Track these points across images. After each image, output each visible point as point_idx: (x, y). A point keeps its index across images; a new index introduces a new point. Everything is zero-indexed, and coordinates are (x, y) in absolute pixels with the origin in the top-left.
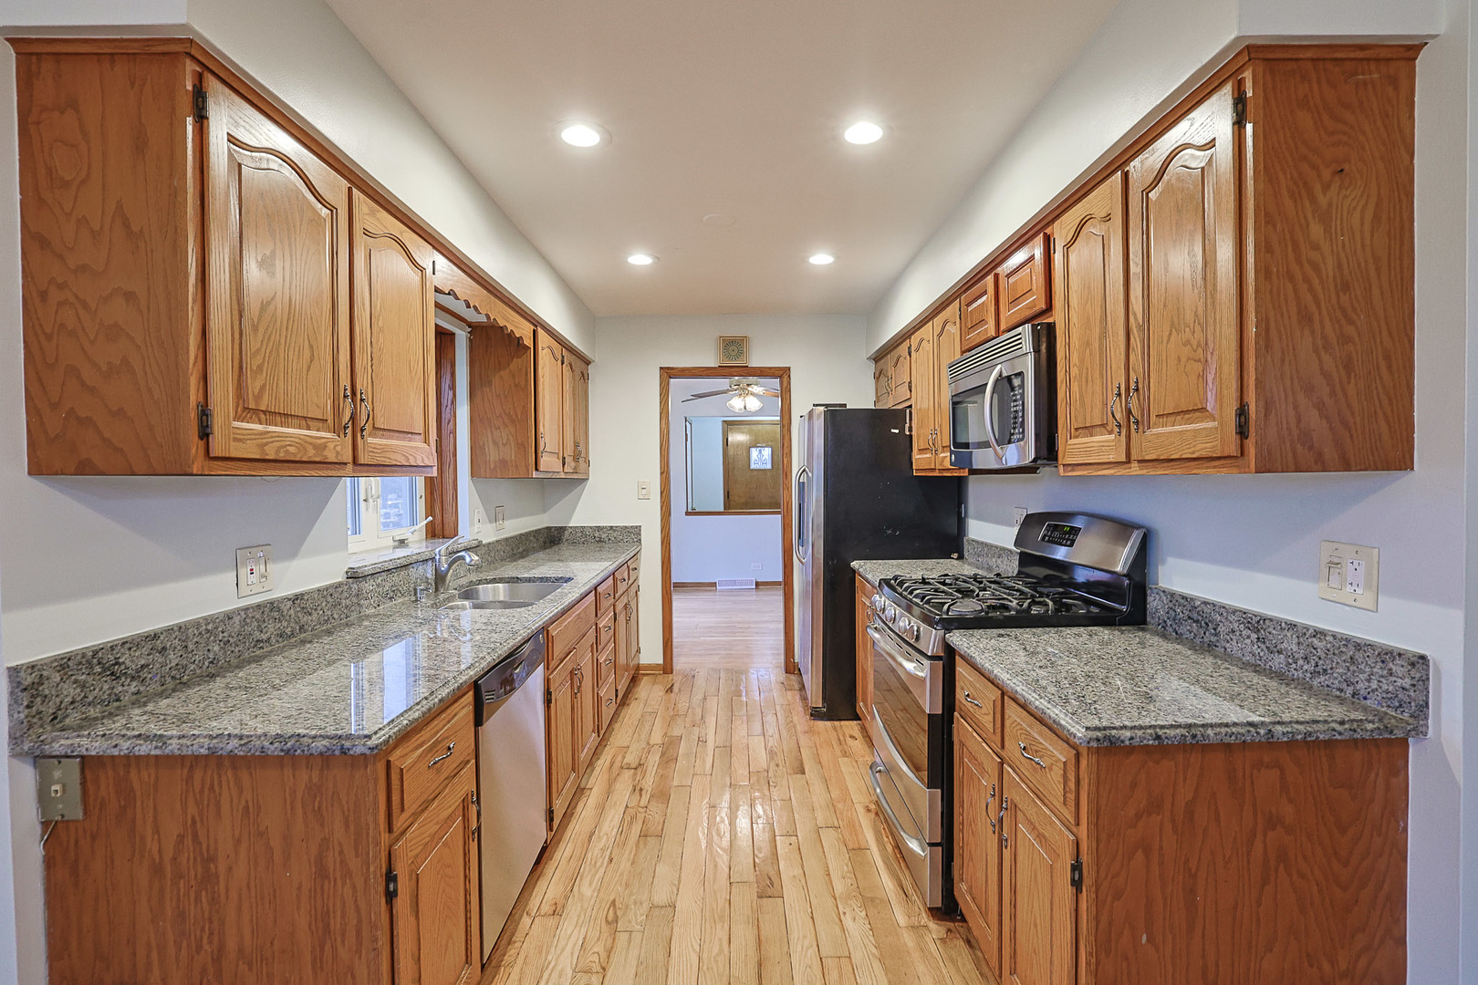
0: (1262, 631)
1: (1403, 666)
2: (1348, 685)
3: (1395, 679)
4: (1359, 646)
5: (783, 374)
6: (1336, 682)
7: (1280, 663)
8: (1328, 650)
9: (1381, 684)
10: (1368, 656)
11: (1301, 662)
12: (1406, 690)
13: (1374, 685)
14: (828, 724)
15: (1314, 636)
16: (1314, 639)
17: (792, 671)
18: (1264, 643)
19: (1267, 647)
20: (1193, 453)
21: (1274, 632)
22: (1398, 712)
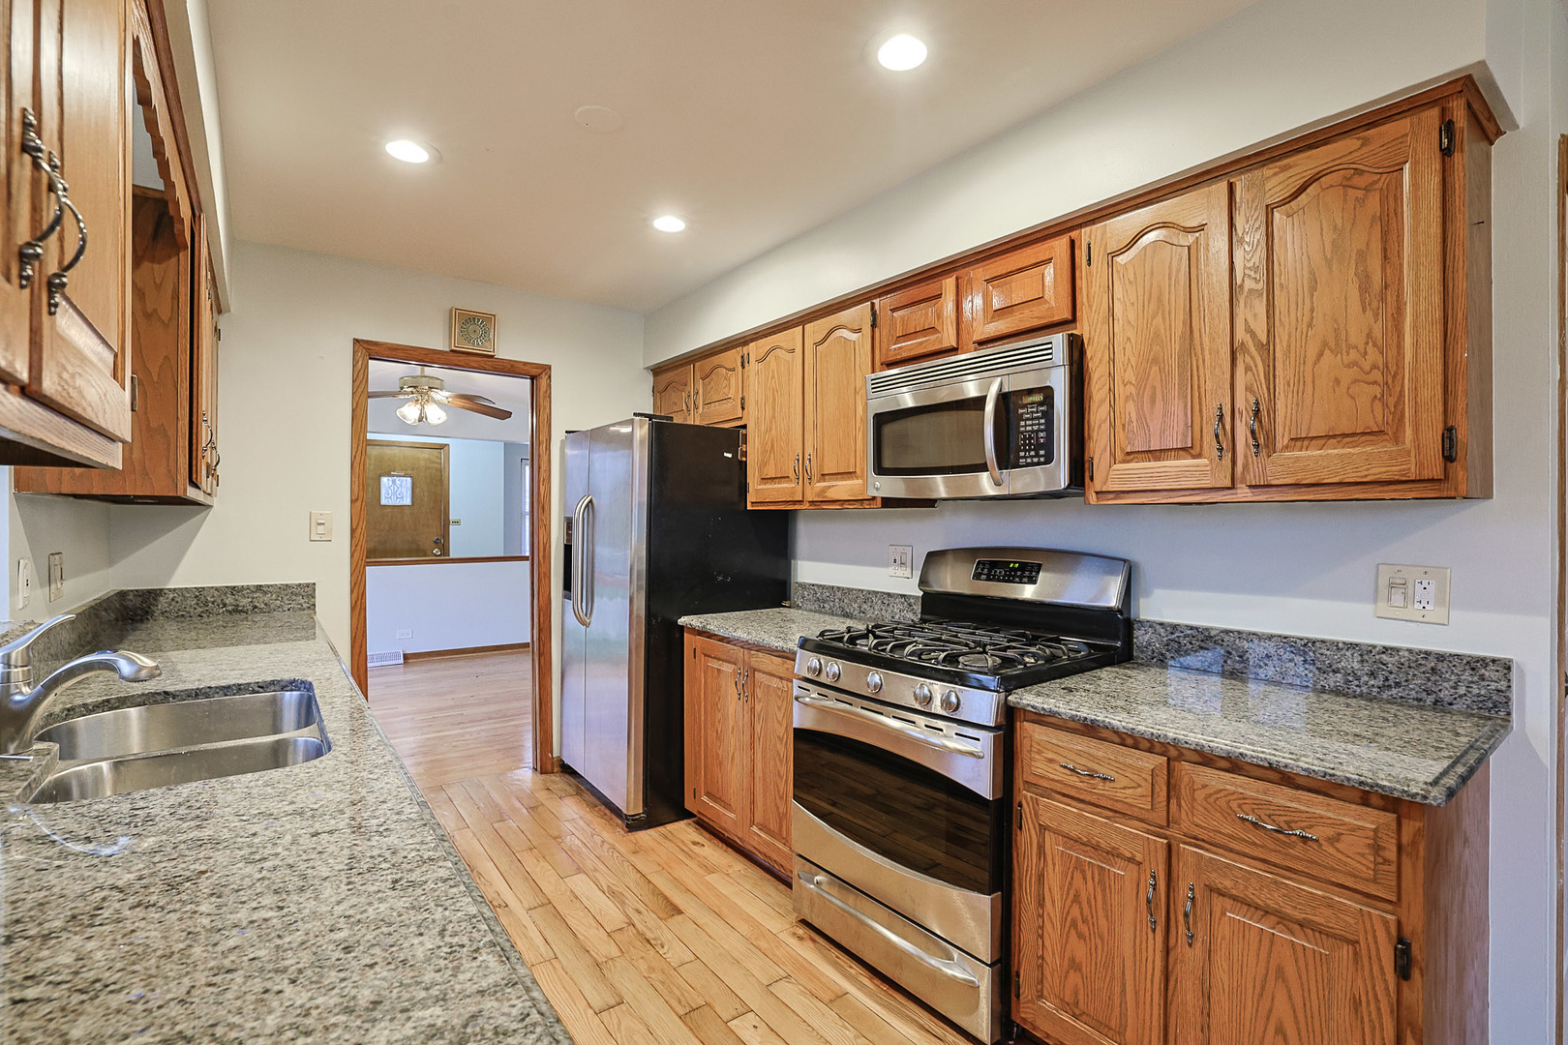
0: (1311, 654)
1: (1497, 671)
2: (1428, 694)
3: (1487, 683)
4: (1441, 657)
5: (537, 376)
6: (1414, 692)
7: (1336, 682)
8: (1402, 664)
9: (1470, 690)
10: (1454, 666)
11: (1366, 678)
12: (1502, 692)
13: (1462, 690)
14: (651, 832)
15: (1383, 653)
16: (1384, 656)
17: (550, 769)
18: (1314, 664)
19: (1317, 668)
20: (1366, 476)
21: (1328, 653)
22: (1493, 712)
